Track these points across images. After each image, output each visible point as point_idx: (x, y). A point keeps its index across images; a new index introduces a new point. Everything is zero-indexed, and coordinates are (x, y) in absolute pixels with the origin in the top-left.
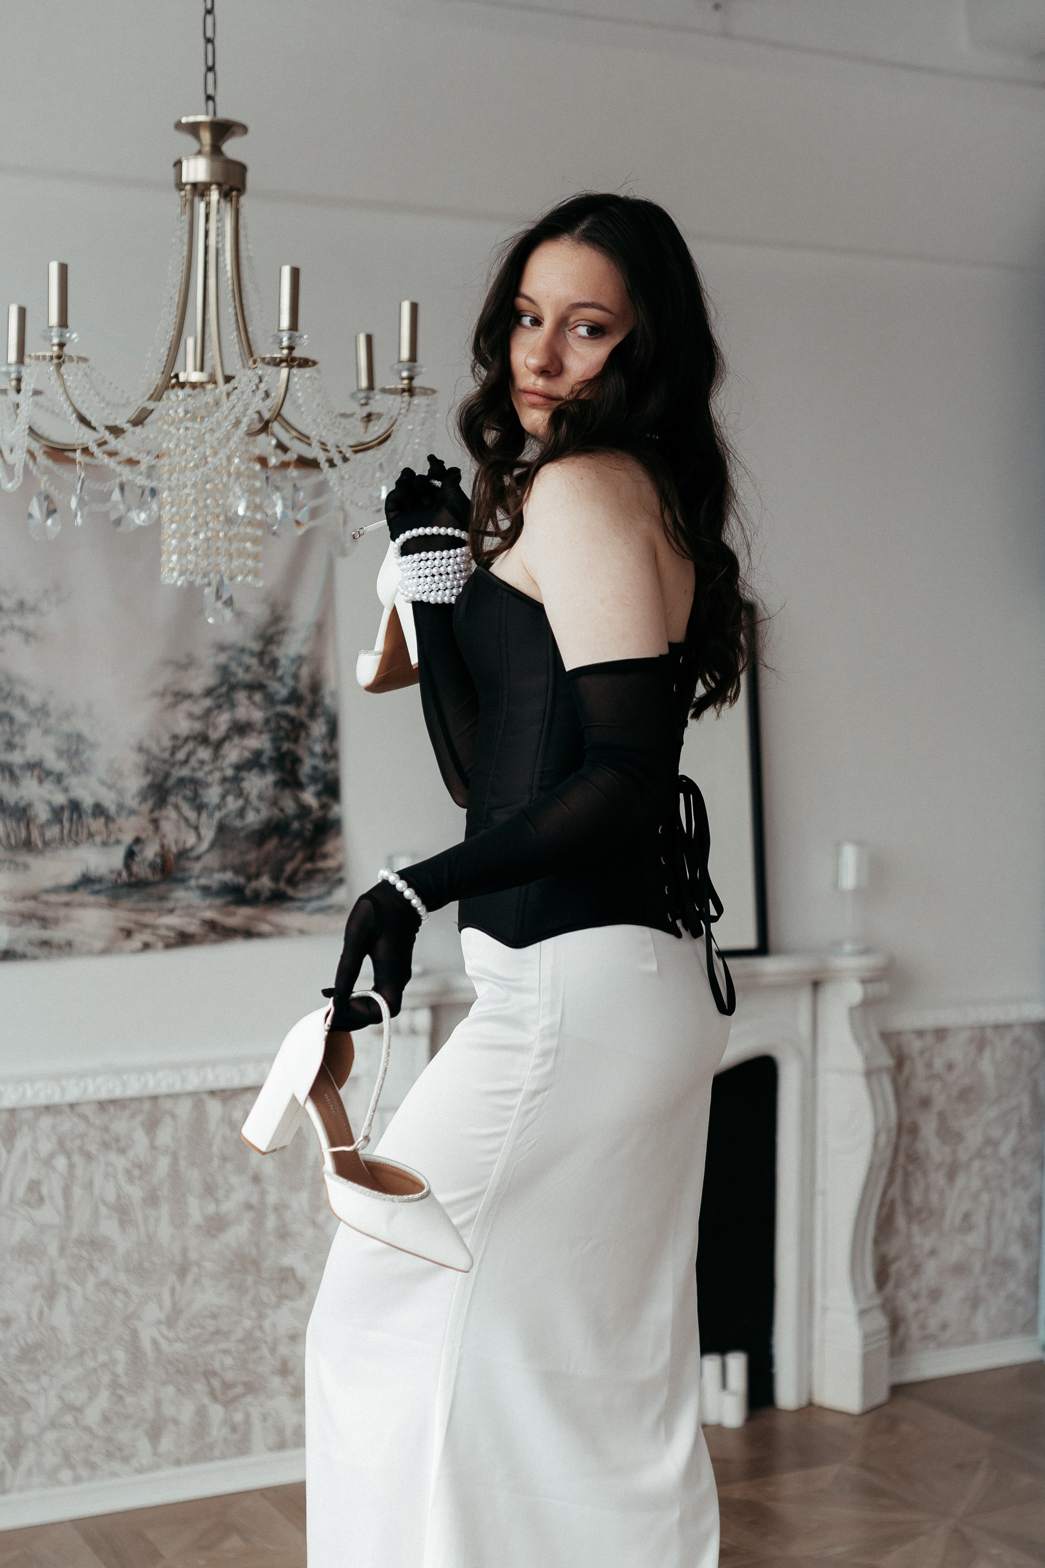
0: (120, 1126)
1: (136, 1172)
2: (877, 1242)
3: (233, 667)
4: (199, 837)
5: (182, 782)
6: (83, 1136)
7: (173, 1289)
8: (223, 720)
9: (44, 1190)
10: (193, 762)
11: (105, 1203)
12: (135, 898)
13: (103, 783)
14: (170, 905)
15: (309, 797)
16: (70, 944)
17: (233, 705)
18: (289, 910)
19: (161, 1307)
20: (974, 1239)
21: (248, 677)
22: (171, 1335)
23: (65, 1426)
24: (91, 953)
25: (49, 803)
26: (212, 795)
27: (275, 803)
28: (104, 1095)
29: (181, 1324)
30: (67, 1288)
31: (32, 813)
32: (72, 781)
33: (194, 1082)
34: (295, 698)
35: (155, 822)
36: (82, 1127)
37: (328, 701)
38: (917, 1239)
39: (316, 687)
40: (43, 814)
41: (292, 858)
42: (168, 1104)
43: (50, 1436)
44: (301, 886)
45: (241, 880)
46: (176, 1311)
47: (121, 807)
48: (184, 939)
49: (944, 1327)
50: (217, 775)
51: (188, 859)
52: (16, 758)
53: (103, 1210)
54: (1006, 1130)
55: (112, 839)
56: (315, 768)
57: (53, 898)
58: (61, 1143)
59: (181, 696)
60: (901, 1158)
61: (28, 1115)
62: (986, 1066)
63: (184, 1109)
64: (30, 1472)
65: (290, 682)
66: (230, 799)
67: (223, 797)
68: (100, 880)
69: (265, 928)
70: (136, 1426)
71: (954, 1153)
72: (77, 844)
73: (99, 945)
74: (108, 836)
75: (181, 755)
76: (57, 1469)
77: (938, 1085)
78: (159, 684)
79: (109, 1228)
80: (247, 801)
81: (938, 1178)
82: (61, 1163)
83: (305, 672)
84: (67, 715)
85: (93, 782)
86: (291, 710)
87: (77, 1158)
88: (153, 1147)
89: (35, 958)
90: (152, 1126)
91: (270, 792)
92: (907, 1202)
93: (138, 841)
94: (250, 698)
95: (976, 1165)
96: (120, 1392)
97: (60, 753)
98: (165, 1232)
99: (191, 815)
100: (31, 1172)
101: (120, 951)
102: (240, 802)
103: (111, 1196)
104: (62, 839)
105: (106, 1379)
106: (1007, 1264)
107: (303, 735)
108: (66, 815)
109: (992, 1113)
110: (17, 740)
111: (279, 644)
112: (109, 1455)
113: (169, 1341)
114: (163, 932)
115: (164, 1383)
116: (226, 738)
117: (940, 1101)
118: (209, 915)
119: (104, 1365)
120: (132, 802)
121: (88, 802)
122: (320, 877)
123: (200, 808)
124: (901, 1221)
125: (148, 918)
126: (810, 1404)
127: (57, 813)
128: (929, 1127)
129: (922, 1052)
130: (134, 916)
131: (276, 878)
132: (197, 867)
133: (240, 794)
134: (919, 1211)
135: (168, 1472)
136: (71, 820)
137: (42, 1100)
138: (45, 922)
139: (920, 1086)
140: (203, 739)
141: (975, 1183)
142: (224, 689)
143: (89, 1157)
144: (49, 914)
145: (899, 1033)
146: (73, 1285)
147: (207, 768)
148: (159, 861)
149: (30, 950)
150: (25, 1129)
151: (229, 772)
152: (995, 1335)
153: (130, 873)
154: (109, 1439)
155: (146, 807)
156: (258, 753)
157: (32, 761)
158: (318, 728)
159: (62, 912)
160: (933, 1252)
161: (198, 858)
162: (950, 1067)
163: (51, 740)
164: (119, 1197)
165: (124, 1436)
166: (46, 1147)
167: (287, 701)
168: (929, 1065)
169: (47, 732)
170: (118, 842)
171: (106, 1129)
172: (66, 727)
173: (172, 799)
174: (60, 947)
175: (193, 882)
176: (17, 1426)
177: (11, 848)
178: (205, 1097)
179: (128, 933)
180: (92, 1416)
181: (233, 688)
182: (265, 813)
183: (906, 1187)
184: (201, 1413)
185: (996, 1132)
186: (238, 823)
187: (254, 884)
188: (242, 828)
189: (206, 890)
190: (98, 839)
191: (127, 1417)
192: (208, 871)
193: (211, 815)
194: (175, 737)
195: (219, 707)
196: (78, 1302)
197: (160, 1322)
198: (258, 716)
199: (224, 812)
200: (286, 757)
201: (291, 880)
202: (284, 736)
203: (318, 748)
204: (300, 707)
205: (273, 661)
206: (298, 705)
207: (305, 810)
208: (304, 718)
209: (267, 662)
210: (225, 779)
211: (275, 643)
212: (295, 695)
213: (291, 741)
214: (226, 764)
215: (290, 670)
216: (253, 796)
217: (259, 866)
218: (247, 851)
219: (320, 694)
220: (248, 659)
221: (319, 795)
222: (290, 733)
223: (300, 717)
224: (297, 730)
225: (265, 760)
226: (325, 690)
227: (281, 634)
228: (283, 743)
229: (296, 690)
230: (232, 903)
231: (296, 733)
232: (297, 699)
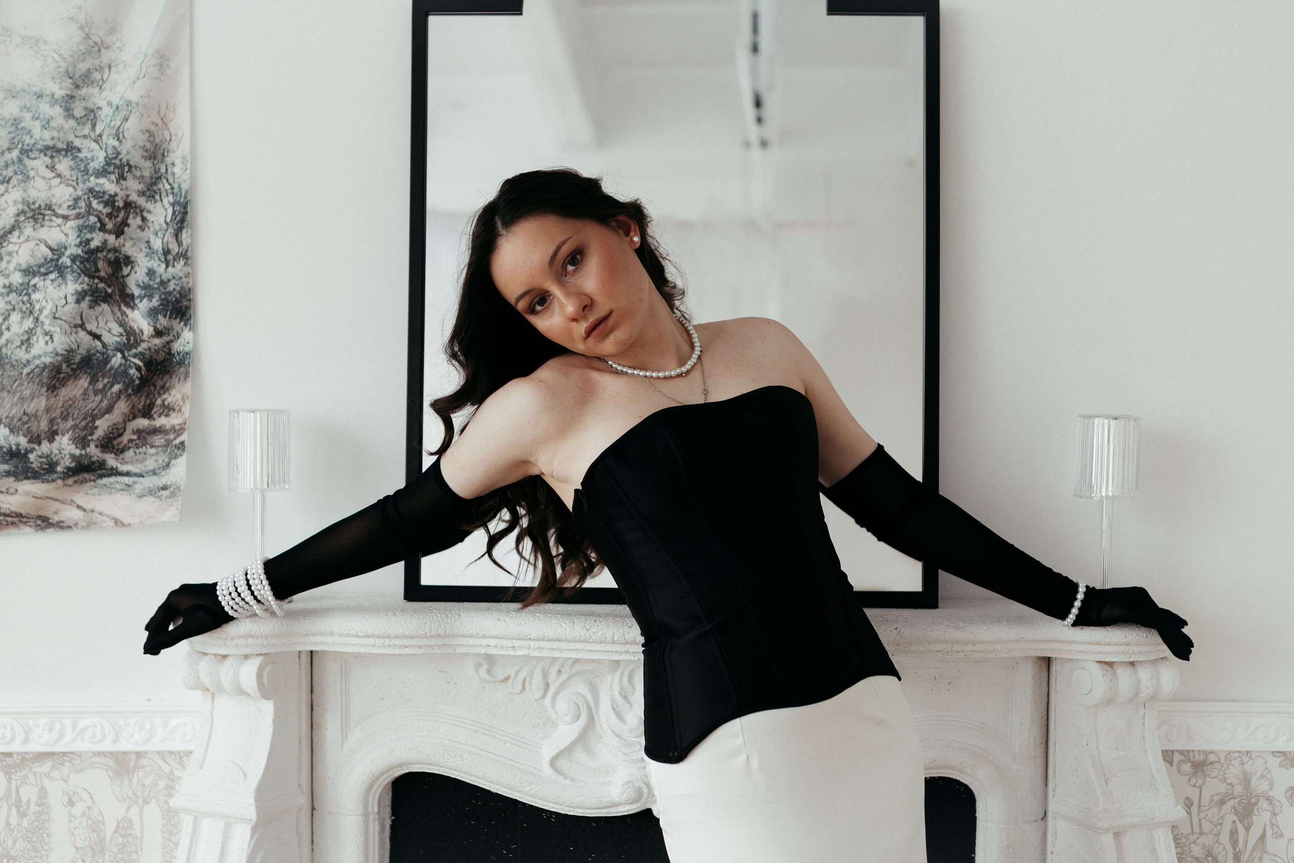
3: (28, 121)
15: (139, 318)
17: (26, 178)
18: (109, 488)
21: (47, 135)
34: (115, 166)
37: (179, 172)
39: (158, 151)
41: (109, 410)
44: (130, 454)
45: (23, 441)
56: (151, 273)
66: (15, 317)
69: (70, 514)
80: (37, 319)
83: (132, 128)
94: (52, 168)
102: (29, 323)
107: (134, 222)
122: (159, 440)
131: (82, 442)
142: (15, 154)
151: (17, 278)
156: (58, 251)
158: (164, 213)
182: (61, 342)
186: (21, 354)
187: (45, 447)
200: (99, 255)
201: (109, 443)
202: (98, 225)
203: (157, 244)
204: (125, 179)
205: (92, 111)
206: (122, 177)
207: (132, 337)
208: (134, 197)
209: (78, 112)
210: (10, 289)
211: (95, 84)
212: (117, 162)
213: (110, 232)
214: (11, 267)
215: (113, 123)
216: (46, 312)
217: (52, 421)
218: (32, 397)
219: (169, 160)
220: (46, 109)
221: (153, 313)
222: (107, 220)
223: (128, 196)
224: (122, 215)
225: (66, 260)
226: (177, 154)
227: (107, 70)
228: (94, 235)
229: (118, 154)
230: (8, 474)
231: (119, 219)
232: (121, 167)
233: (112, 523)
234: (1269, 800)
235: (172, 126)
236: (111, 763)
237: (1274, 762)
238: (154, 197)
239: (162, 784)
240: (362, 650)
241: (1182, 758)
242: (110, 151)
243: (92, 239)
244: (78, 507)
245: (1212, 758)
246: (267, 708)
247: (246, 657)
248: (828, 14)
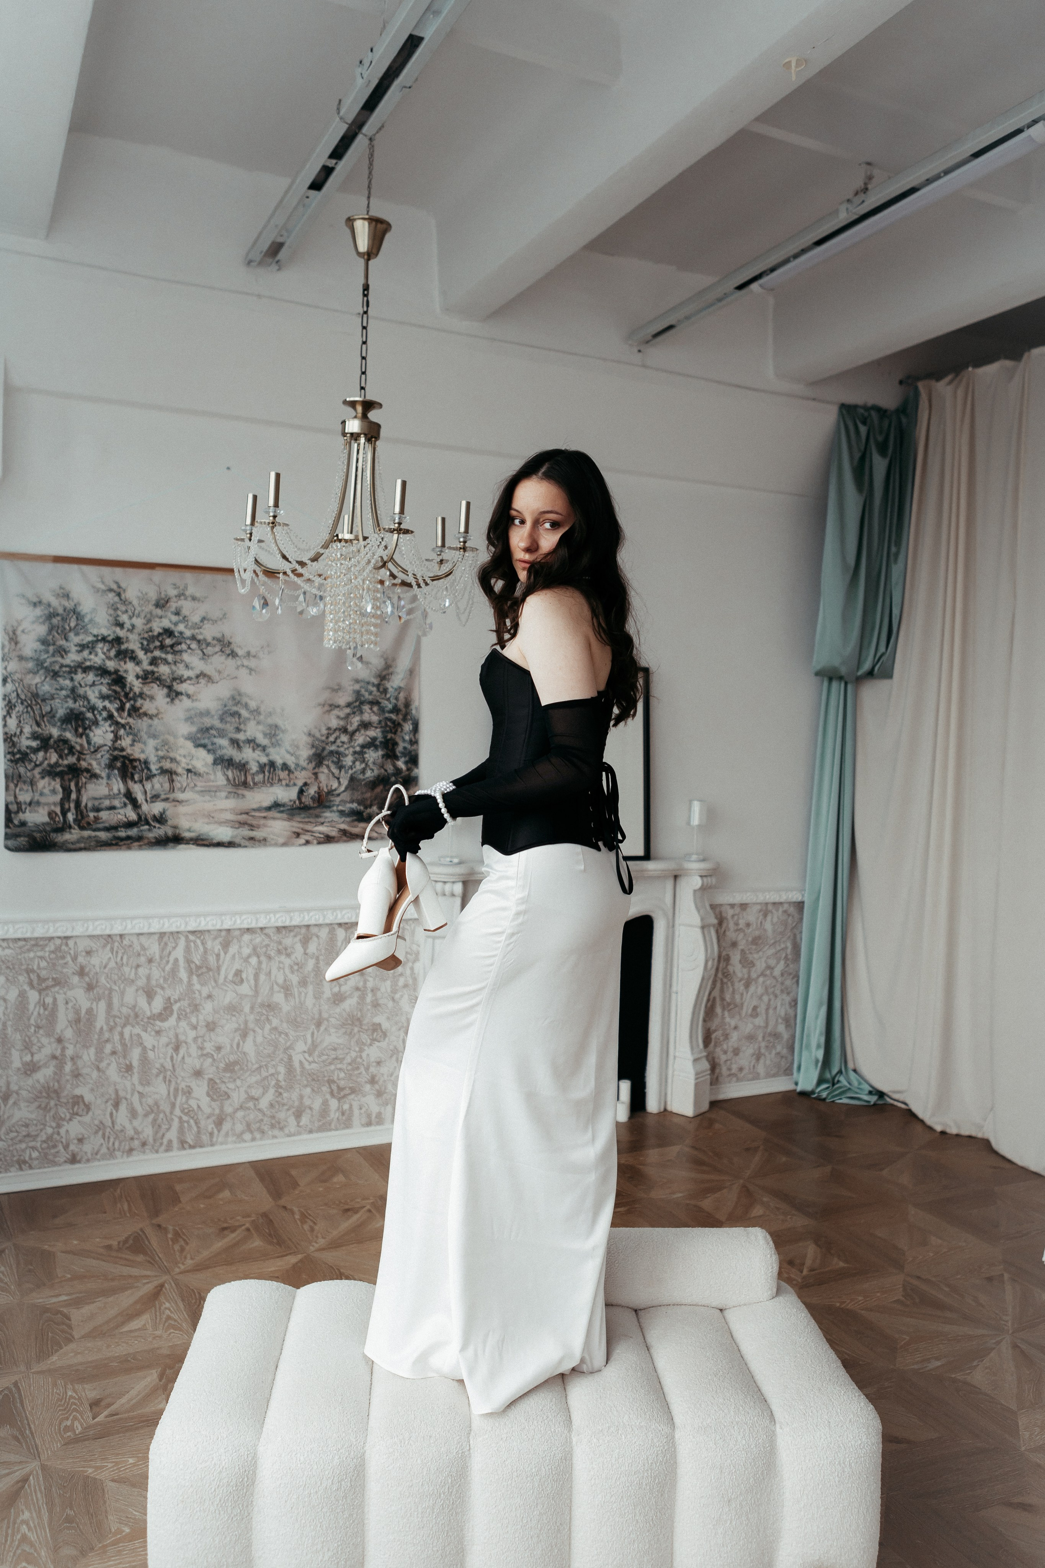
0: (288, 941)
1: (296, 967)
2: (704, 1021)
3: (363, 691)
4: (339, 783)
5: (331, 753)
6: (267, 946)
7: (313, 1034)
8: (356, 721)
9: (244, 976)
10: (338, 742)
11: (277, 984)
12: (303, 816)
13: (288, 752)
14: (322, 820)
15: (401, 764)
16: (265, 840)
17: (362, 712)
19: (306, 1043)
20: (759, 1021)
21: (371, 697)
22: (310, 1059)
23: (249, 1109)
24: (276, 845)
25: (258, 762)
26: (348, 760)
27: (382, 767)
28: (280, 924)
29: (317, 1053)
30: (254, 1031)
31: (248, 767)
32: (271, 750)
33: (330, 918)
34: (396, 710)
35: (316, 775)
36: (267, 941)
37: (414, 712)
38: (728, 1020)
39: (407, 705)
40: (254, 768)
42: (314, 930)
43: (240, 1114)
45: (362, 808)
46: (315, 1045)
47: (297, 765)
48: (328, 839)
49: (741, 1069)
50: (351, 750)
51: (333, 795)
52: (241, 737)
53: (276, 988)
54: (778, 963)
55: (292, 782)
56: (405, 748)
57: (257, 814)
58: (255, 949)
59: (334, 706)
60: (720, 975)
61: (237, 933)
62: (768, 926)
63: (324, 933)
64: (227, 1135)
65: (393, 701)
66: (358, 763)
67: (354, 762)
68: (283, 805)
70: (288, 1110)
71: (749, 973)
72: (272, 785)
73: (281, 840)
74: (290, 781)
75: (332, 739)
76: (242, 1133)
77: (741, 936)
78: (321, 700)
79: (279, 998)
80: (367, 764)
81: (740, 987)
82: (254, 960)
83: (402, 696)
84: (270, 714)
85: (283, 751)
86: (393, 716)
87: (263, 958)
88: (306, 954)
89: (246, 847)
90: (305, 942)
91: (380, 760)
92: (723, 999)
93: (306, 784)
94: (371, 709)
95: (761, 979)
96: (280, 1090)
97: (265, 735)
98: (310, 1002)
99: (336, 771)
100: (237, 966)
101: (293, 845)
102: (363, 765)
103: (281, 981)
104: (264, 781)
105: (273, 1083)
106: (776, 1036)
107: (399, 730)
108: (267, 768)
109: (771, 951)
110: (242, 727)
111: (389, 680)
112: (273, 1126)
113: (310, 1063)
114: (317, 835)
115: (306, 1086)
116: (357, 730)
117: (742, 945)
118: (343, 826)
119: (272, 1075)
120: (303, 763)
121: (279, 762)
123: (340, 768)
124: (718, 1010)
125: (309, 827)
126: (665, 1110)
127: (262, 768)
128: (736, 958)
129: (733, 916)
130: (301, 825)
132: (338, 800)
133: (363, 761)
134: (729, 1004)
135: (305, 1136)
136: (269, 772)
137: (245, 926)
138: (252, 827)
139: (731, 935)
140: (344, 730)
141: (760, 990)
142: (357, 703)
143: (269, 958)
144: (254, 822)
145: (721, 905)
146: (257, 1029)
147: (345, 746)
148: (317, 795)
149: (243, 842)
150: (235, 941)
151: (358, 749)
152: (769, 1075)
153: (301, 802)
154: (273, 1117)
155: (311, 766)
156: (374, 739)
157: (250, 738)
158: (408, 727)
159: (262, 822)
160: (736, 1028)
161: (339, 795)
162: (748, 925)
163: (260, 727)
164: (285, 980)
165: (281, 1115)
166: (246, 951)
167: (391, 712)
168: (737, 924)
169: (258, 723)
170: (295, 785)
171: (280, 943)
172: (270, 721)
173: (326, 762)
174: (259, 841)
175: (335, 808)
176: (222, 1108)
177: (236, 786)
178: (336, 927)
179: (298, 835)
180: (264, 1103)
181: (362, 703)
182: (376, 772)
183: (722, 991)
184: (325, 1103)
185: (772, 962)
186: (361, 777)
187: (369, 810)
188: (364, 780)
189: (342, 813)
190: (284, 783)
191: (284, 1105)
192: (343, 802)
193: (346, 772)
194: (329, 729)
195: (354, 713)
196: (259, 1039)
197: (305, 1052)
198: (375, 719)
199: (354, 770)
200: (388, 741)
202: (388, 730)
203: (407, 738)
205: (386, 689)
206: (396, 713)
207: (398, 771)
208: (400, 721)
209: (381, 689)
210: (355, 753)
211: (387, 680)
212: (397, 708)
213: (392, 733)
214: (356, 745)
215: (393, 694)
216: (370, 762)
217: (371, 801)
218: (366, 792)
219: (410, 707)
220: (371, 688)
221: (406, 763)
222: (391, 729)
223: (398, 720)
224: (395, 727)
225: (377, 743)
226: (414, 705)
227: (391, 675)
228: (386, 734)
229: (395, 705)
230: (356, 820)
231: (394, 729)
232: (398, 710)
235: (412, 695)
238: (406, 721)
242: (392, 704)
243: (388, 736)
244: (376, 832)
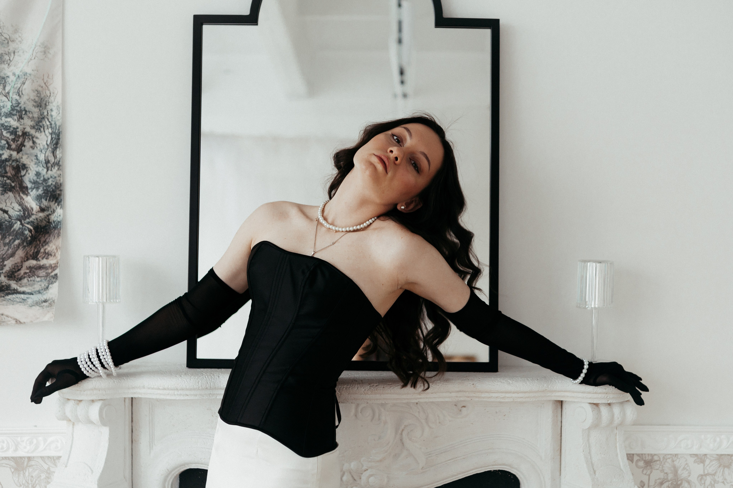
15: (31, 201)
18: (13, 302)
34: (17, 111)
37: (55, 115)
39: (43, 103)
41: (13, 255)
44: (25, 281)
56: (38, 174)
83: (28, 89)
107: (28, 144)
122: (42, 273)
158: (46, 139)
200: (7, 163)
201: (12, 275)
202: (7, 145)
203: (42, 157)
204: (23, 119)
205: (3, 78)
206: (21, 118)
207: (26, 212)
208: (28, 129)
211: (5, 63)
212: (18, 109)
213: (13, 150)
215: (16, 86)
219: (49, 107)
221: (39, 198)
222: (12, 143)
223: (24, 129)
224: (21, 139)
226: (54, 104)
227: (12, 54)
228: (4, 152)
229: (19, 104)
231: (19, 142)
232: (21, 111)
233: (14, 322)
234: (689, 482)
235: (51, 88)
236: (12, 463)
237: (691, 460)
238: (40, 129)
239: (43, 476)
240: (162, 397)
241: (638, 458)
242: (14, 102)
243: (3, 154)
245: (656, 458)
246: (106, 431)
247: (93, 401)
248: (436, 27)
